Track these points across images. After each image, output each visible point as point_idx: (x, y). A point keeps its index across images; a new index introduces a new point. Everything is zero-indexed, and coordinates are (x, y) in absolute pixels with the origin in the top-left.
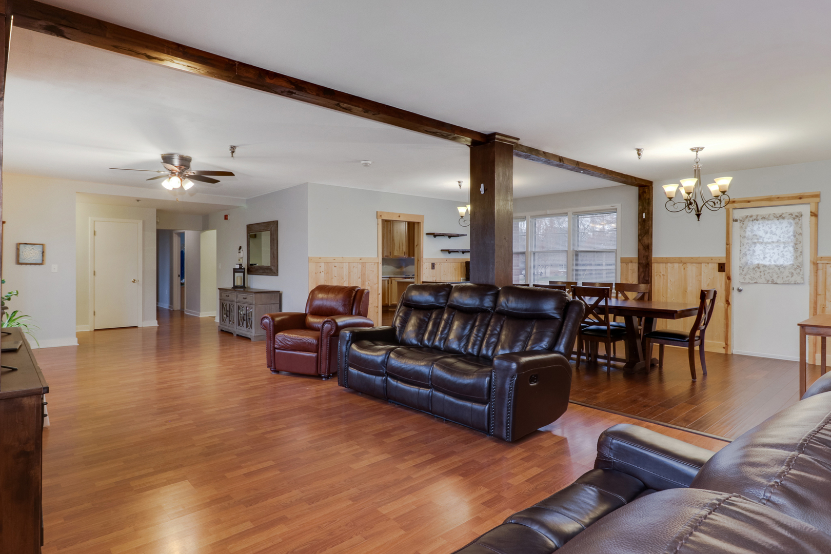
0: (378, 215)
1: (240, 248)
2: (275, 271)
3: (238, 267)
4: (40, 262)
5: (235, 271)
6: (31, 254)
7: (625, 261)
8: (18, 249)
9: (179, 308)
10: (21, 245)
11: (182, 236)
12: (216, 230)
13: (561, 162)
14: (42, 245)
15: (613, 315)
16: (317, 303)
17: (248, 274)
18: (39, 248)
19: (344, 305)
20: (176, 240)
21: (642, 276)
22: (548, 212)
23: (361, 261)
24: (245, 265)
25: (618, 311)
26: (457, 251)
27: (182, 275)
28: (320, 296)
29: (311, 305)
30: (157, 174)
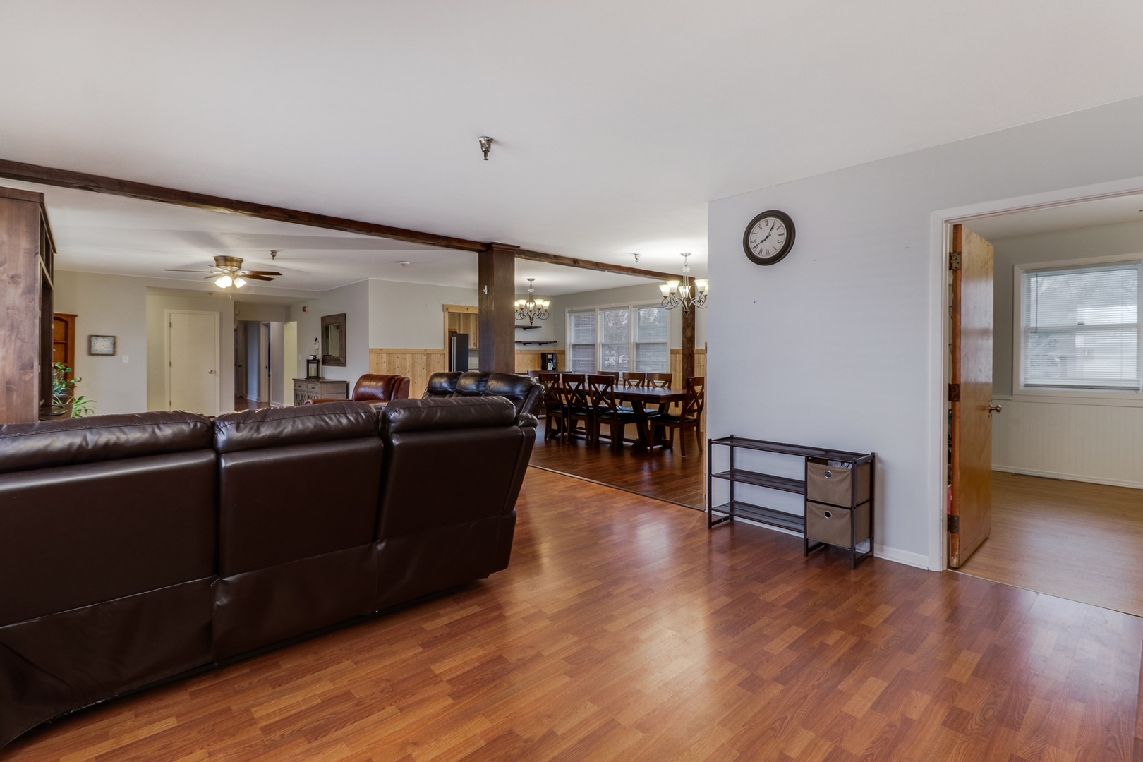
0: (445, 308)
1: (316, 339)
2: (344, 362)
3: (311, 358)
4: (111, 353)
5: (309, 362)
6: (102, 346)
7: (673, 352)
8: (90, 342)
9: (267, 401)
10: (93, 338)
11: (268, 326)
12: (296, 322)
13: (576, 263)
14: (113, 337)
15: (619, 400)
16: (362, 390)
17: (323, 365)
18: (111, 340)
19: (383, 392)
20: (263, 330)
21: (685, 366)
22: (614, 305)
23: (426, 353)
24: (319, 357)
25: (624, 397)
26: (530, 343)
27: (269, 367)
28: (367, 383)
29: (356, 392)
30: (211, 274)
